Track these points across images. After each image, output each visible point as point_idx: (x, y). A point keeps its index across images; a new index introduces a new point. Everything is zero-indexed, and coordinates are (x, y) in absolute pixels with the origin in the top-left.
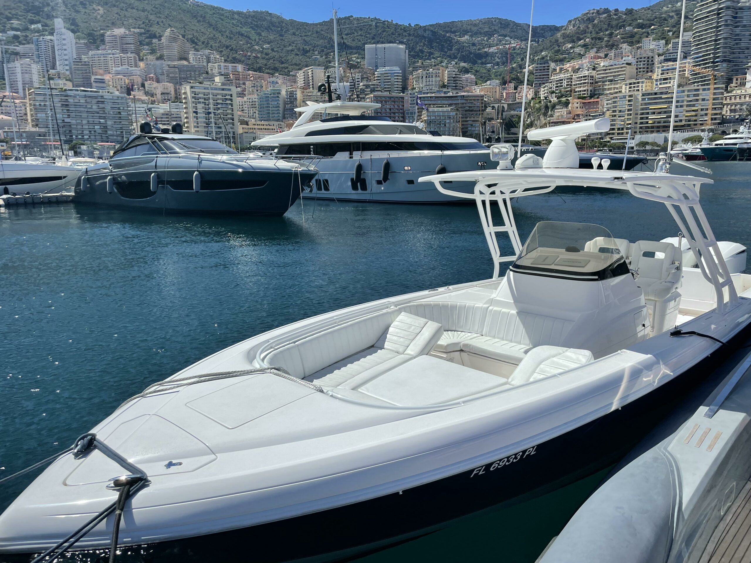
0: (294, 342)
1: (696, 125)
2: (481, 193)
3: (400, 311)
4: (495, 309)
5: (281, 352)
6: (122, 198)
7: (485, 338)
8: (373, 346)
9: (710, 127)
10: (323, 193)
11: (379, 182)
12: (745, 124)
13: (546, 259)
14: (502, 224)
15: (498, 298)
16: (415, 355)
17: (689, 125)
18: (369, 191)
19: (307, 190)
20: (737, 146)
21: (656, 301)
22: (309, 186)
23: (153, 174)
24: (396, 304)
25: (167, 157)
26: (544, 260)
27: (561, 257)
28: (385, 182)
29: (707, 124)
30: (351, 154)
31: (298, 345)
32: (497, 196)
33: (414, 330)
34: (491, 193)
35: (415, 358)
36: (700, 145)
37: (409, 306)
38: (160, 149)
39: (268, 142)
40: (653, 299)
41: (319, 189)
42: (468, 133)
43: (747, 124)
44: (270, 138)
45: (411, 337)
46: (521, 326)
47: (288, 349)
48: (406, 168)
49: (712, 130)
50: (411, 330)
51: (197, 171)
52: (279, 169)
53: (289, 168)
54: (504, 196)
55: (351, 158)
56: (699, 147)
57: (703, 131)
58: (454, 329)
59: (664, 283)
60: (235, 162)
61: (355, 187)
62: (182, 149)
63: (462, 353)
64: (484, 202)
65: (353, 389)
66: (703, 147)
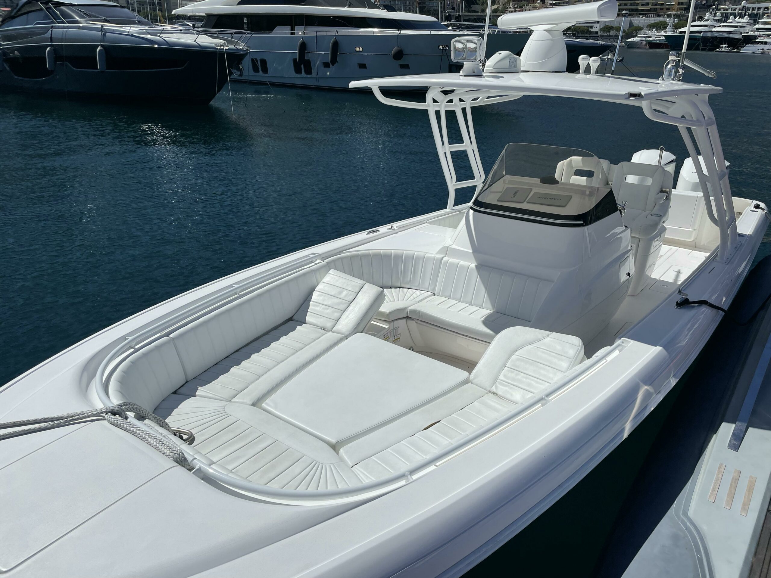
0: (168, 335)
1: (662, 9)
2: (435, 101)
3: (328, 267)
4: (451, 260)
5: (145, 355)
6: (15, 77)
7: (438, 299)
8: (291, 319)
9: (676, 13)
10: (260, 76)
11: (326, 65)
12: (711, 11)
13: (516, 193)
14: (461, 141)
15: (454, 246)
16: (347, 333)
17: (655, 9)
18: (314, 75)
19: (236, 75)
20: (702, 35)
21: (640, 239)
22: (239, 69)
23: (48, 49)
24: (323, 256)
25: (64, 27)
26: (514, 195)
27: (535, 190)
28: (333, 65)
29: (674, 10)
30: (293, 29)
31: (173, 339)
32: (455, 105)
33: (346, 296)
34: (448, 102)
35: (347, 337)
36: (665, 32)
37: (342, 258)
38: (56, 17)
39: (193, 11)
40: (638, 236)
41: (256, 70)
42: (426, 9)
43: (713, 10)
44: (194, 6)
45: (343, 307)
46: (483, 290)
47: (157, 347)
48: (357, 49)
49: (676, 16)
50: (342, 296)
51: (101, 46)
52: (200, 46)
53: (213, 45)
54: (463, 105)
55: (292, 34)
56: (664, 34)
57: (669, 16)
58: (399, 285)
59: (650, 216)
60: (149, 36)
61: (298, 70)
62: (81, 17)
63: (410, 322)
64: (438, 113)
65: (254, 405)
66: (668, 34)
